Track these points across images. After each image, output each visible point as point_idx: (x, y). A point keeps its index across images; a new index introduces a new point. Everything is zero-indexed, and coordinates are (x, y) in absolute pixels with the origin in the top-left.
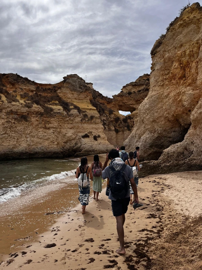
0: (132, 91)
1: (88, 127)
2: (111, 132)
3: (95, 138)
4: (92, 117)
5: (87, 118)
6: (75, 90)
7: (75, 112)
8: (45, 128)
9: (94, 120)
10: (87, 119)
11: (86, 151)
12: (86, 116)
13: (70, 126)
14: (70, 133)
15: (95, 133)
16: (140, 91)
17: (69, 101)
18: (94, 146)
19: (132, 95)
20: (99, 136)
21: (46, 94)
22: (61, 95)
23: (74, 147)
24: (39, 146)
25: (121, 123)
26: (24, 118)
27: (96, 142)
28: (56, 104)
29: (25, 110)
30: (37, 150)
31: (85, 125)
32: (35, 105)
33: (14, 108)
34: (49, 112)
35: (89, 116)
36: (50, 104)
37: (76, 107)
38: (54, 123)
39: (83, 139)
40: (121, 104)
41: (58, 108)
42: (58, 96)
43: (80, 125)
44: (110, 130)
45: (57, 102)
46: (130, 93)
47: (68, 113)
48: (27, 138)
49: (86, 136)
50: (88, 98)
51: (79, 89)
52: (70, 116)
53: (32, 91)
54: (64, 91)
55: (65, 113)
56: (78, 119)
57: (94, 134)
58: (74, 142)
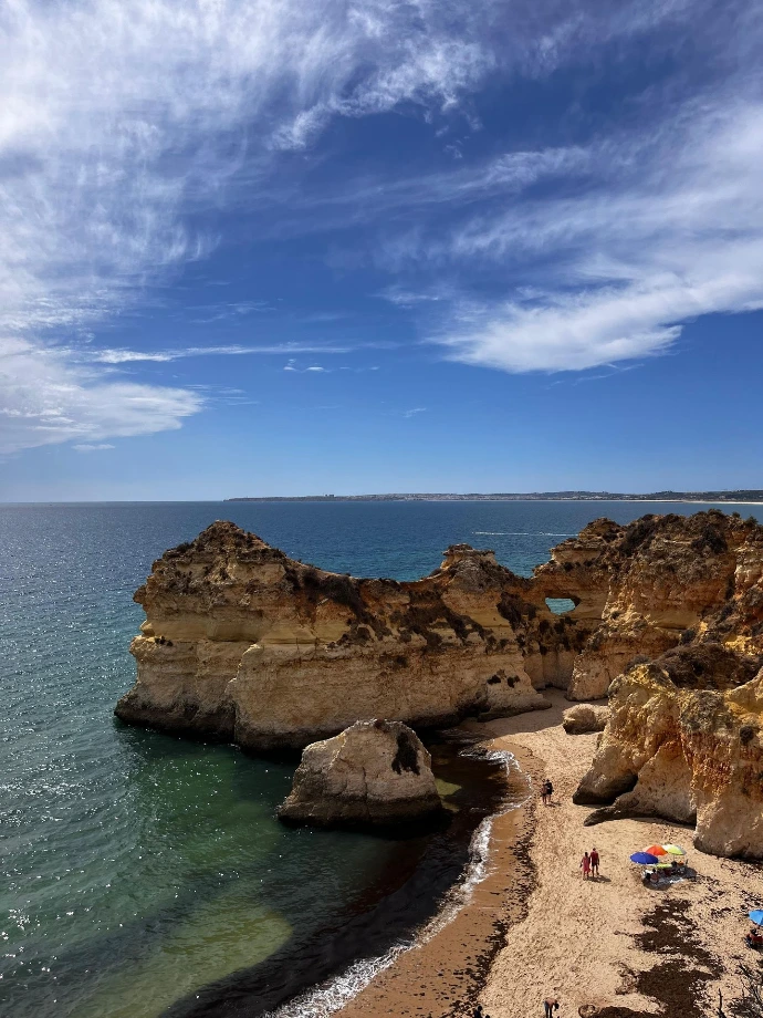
0: (574, 561)
1: (497, 662)
2: (534, 657)
3: (511, 682)
4: (504, 642)
5: (496, 645)
6: (471, 591)
7: (474, 637)
8: (432, 673)
9: (508, 646)
10: (494, 648)
11: (496, 710)
12: (492, 640)
13: (469, 663)
14: (468, 676)
15: (511, 672)
16: (589, 564)
17: (462, 612)
18: (510, 699)
19: (575, 571)
20: (517, 679)
21: (424, 606)
22: (448, 603)
23: (474, 700)
24: (425, 707)
25: (552, 633)
26: (401, 661)
27: (512, 691)
28: (442, 625)
29: (402, 647)
30: (422, 713)
31: (494, 659)
32: (415, 637)
33: (387, 648)
34: (435, 644)
35: (498, 641)
36: (434, 627)
37: (477, 627)
38: (445, 661)
39: (489, 686)
40: (551, 588)
41: (447, 633)
42: (445, 607)
43: (484, 659)
44: (531, 651)
45: (444, 620)
46: (568, 567)
47: (463, 641)
48: (407, 695)
49: (494, 680)
50: (495, 603)
51: (477, 589)
52: (467, 644)
53: (405, 605)
54: (453, 596)
55: (459, 641)
56: (481, 649)
57: (509, 675)
58: (474, 692)
